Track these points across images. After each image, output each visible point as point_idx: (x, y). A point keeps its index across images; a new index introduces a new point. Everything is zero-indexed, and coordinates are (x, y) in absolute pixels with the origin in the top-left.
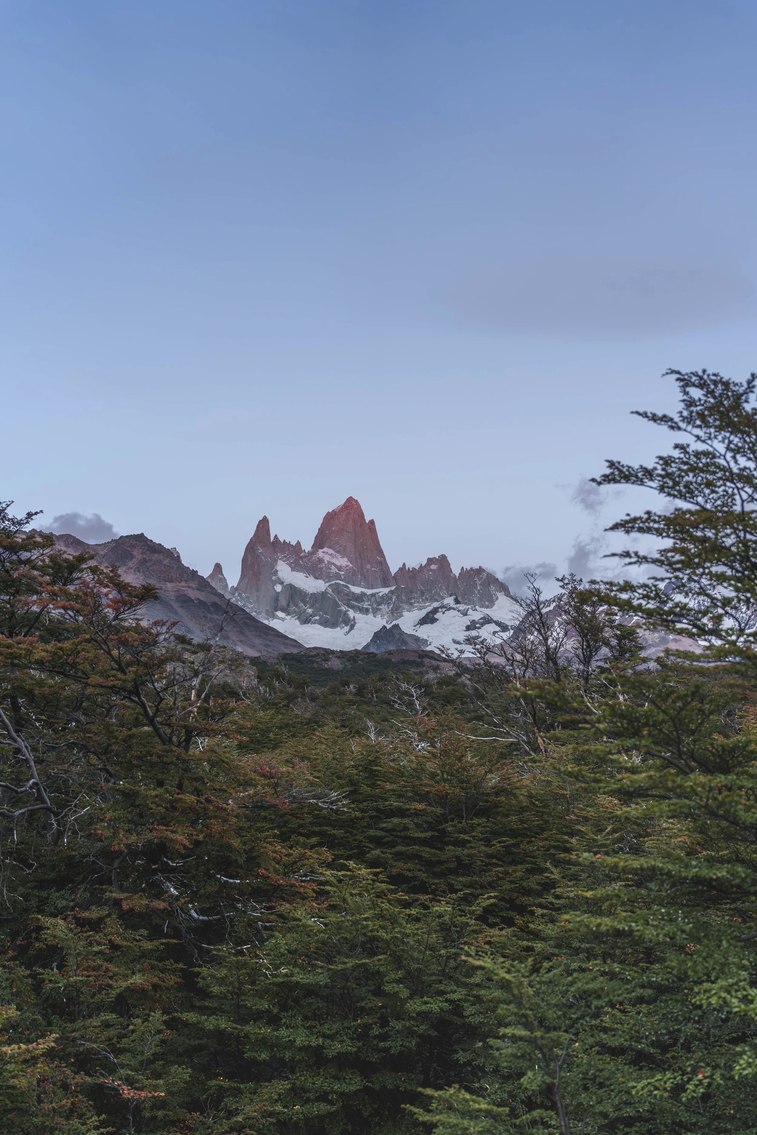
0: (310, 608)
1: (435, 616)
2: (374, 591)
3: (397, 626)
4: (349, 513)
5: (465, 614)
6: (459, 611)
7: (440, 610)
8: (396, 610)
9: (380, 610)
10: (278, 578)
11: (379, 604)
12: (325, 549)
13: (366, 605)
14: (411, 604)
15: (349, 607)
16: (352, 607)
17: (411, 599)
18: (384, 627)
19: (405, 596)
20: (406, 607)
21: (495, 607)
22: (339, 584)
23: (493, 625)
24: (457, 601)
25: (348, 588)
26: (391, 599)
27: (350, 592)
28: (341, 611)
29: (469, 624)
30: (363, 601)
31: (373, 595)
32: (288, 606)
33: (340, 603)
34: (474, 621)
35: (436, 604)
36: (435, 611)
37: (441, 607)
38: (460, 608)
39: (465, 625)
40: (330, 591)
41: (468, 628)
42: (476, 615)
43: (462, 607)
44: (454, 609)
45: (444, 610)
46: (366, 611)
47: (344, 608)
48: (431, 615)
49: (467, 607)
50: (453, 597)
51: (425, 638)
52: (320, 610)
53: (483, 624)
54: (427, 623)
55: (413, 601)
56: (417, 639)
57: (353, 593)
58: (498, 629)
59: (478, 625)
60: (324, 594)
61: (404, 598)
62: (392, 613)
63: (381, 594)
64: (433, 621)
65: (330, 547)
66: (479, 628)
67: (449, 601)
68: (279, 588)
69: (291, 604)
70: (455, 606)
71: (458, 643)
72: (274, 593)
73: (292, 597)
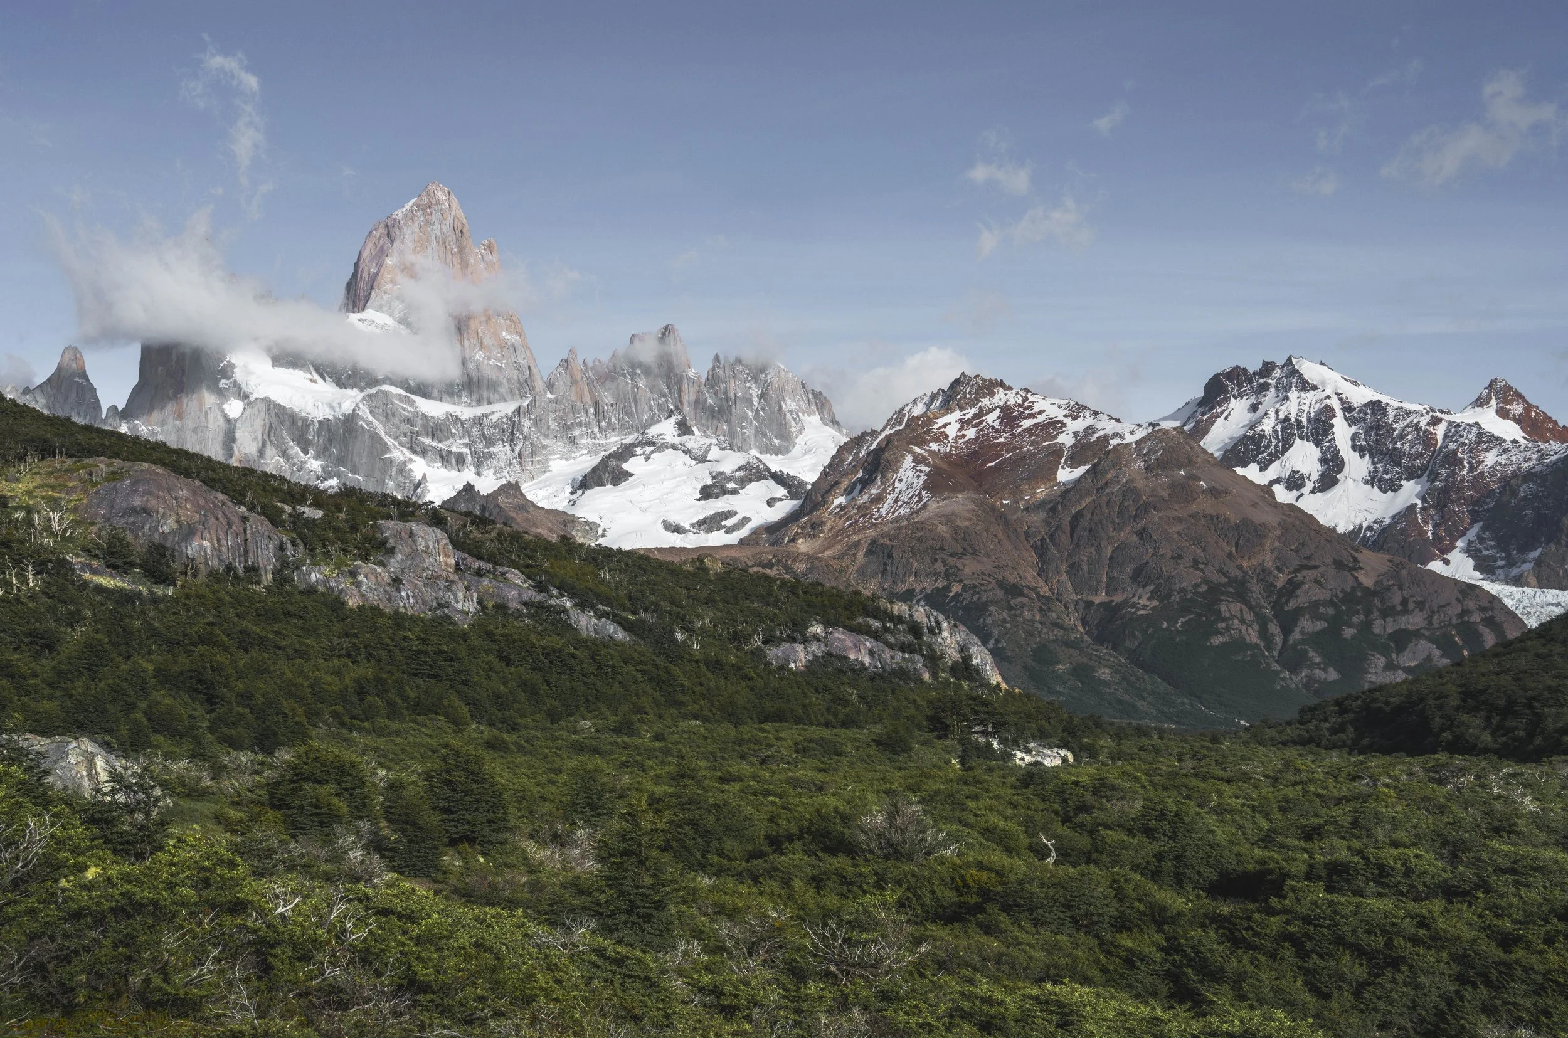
0: (317, 458)
1: (626, 466)
2: (479, 411)
3: (512, 488)
4: (429, 223)
5: (702, 459)
6: (685, 452)
7: (639, 450)
8: (532, 454)
9: (490, 456)
10: (235, 384)
11: (489, 442)
12: (369, 313)
13: (457, 446)
14: (572, 440)
15: (414, 452)
16: (424, 452)
17: (568, 428)
18: (469, 488)
19: (559, 420)
20: (560, 446)
21: (796, 451)
22: (386, 393)
23: (771, 483)
24: (684, 428)
25: (412, 403)
26: (520, 429)
27: (416, 414)
28: (390, 462)
29: (709, 482)
30: (453, 436)
31: (477, 421)
32: (261, 453)
33: (390, 442)
34: (720, 473)
35: (629, 439)
36: (626, 452)
37: (641, 444)
38: (689, 445)
39: (699, 486)
40: (365, 412)
41: (706, 493)
42: (730, 463)
43: (696, 441)
44: (674, 447)
45: (648, 449)
46: (460, 460)
47: (399, 454)
48: (613, 462)
49: (708, 441)
50: (673, 420)
51: (592, 518)
52: (341, 461)
53: (743, 482)
54: (602, 484)
55: (576, 432)
56: (566, 520)
57: (425, 416)
58: (781, 492)
59: (731, 485)
60: (349, 422)
61: (553, 425)
62: (520, 463)
63: (494, 418)
64: (619, 477)
65: (379, 309)
66: (734, 492)
67: (666, 429)
68: (234, 408)
69: (270, 451)
70: (677, 440)
71: (677, 529)
72: (221, 421)
73: (270, 429)
